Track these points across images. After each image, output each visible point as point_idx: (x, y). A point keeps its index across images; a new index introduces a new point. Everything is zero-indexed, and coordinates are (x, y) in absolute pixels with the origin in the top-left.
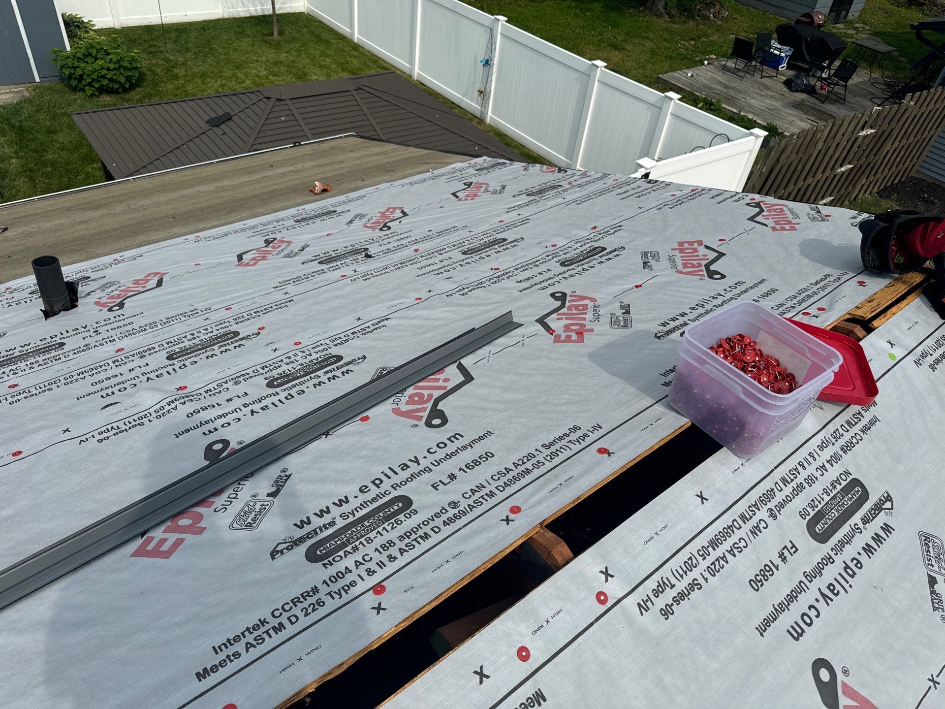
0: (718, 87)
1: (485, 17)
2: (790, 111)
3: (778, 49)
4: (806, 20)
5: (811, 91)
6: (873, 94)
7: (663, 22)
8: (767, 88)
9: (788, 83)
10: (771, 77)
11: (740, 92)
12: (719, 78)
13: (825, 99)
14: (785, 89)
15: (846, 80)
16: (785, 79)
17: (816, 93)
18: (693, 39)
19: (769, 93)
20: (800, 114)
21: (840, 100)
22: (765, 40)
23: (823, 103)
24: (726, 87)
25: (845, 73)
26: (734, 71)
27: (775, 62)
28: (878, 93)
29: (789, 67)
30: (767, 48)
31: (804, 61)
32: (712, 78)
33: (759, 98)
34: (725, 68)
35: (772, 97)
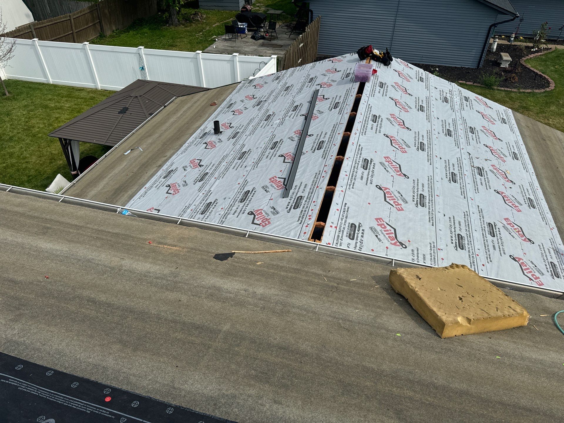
0: (229, 48)
1: (133, 49)
2: (262, 48)
3: (241, 25)
4: (245, 10)
5: (263, 38)
6: (285, 31)
7: (181, 28)
8: (247, 42)
9: (253, 37)
10: (245, 37)
11: (239, 47)
12: (226, 44)
13: (270, 39)
14: (254, 40)
15: (274, 29)
16: (251, 36)
17: (265, 38)
18: (200, 32)
19: (249, 44)
20: (266, 48)
21: (276, 38)
22: (235, 23)
23: (270, 41)
24: (232, 47)
25: (272, 26)
26: (229, 40)
27: (242, 31)
28: (286, 30)
29: (249, 31)
30: (237, 26)
31: (254, 27)
32: (224, 46)
33: (247, 47)
34: (225, 40)
35: (251, 45)
